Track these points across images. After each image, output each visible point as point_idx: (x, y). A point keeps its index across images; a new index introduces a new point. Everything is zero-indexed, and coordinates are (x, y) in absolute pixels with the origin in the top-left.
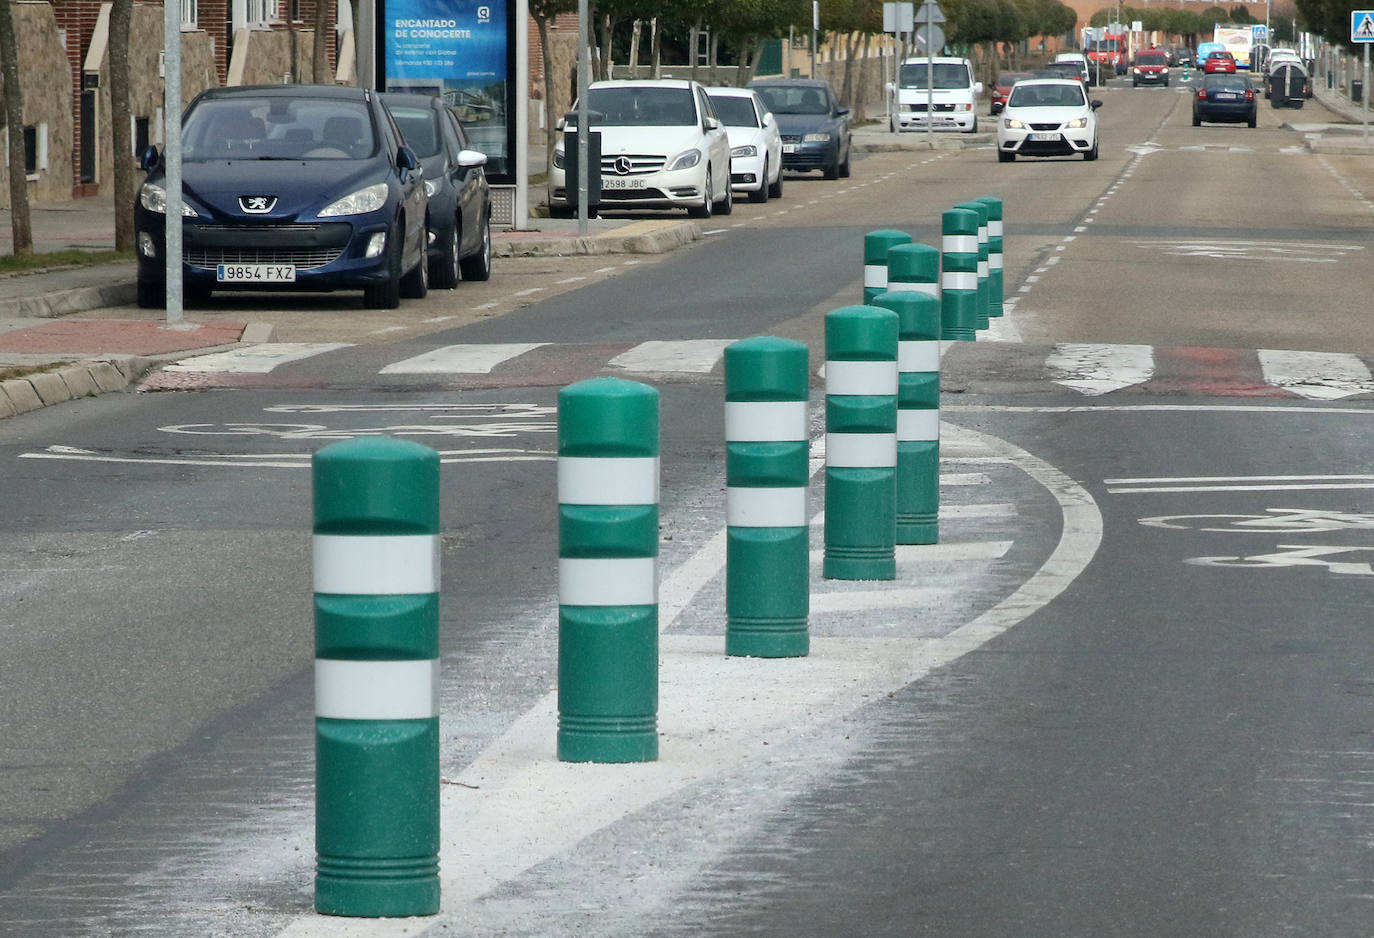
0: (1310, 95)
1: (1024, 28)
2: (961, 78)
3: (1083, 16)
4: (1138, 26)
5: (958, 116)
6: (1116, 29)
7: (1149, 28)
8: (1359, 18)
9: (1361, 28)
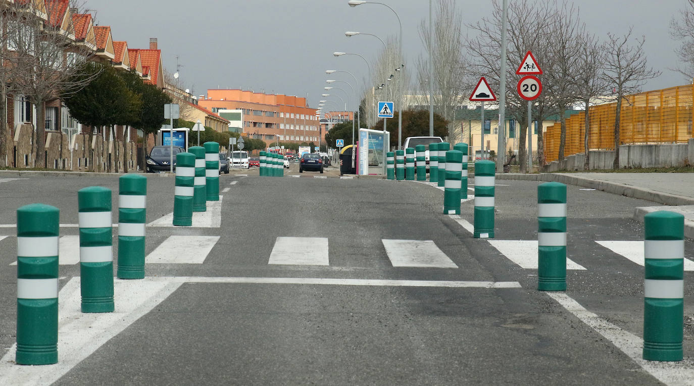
0: (330, 165)
1: (254, 147)
2: (245, 156)
3: (268, 145)
4: (283, 147)
5: (245, 165)
6: (278, 148)
7: (286, 148)
8: (338, 141)
9: (338, 144)
